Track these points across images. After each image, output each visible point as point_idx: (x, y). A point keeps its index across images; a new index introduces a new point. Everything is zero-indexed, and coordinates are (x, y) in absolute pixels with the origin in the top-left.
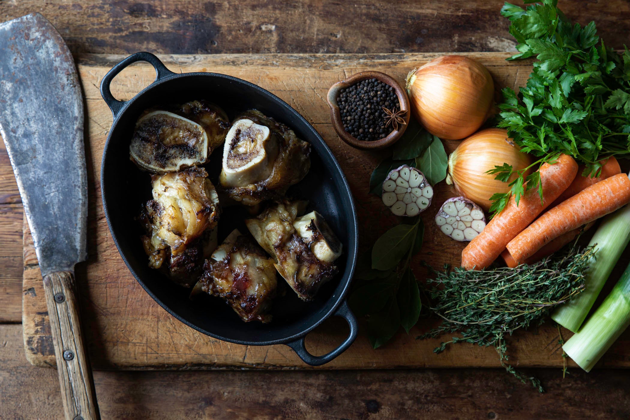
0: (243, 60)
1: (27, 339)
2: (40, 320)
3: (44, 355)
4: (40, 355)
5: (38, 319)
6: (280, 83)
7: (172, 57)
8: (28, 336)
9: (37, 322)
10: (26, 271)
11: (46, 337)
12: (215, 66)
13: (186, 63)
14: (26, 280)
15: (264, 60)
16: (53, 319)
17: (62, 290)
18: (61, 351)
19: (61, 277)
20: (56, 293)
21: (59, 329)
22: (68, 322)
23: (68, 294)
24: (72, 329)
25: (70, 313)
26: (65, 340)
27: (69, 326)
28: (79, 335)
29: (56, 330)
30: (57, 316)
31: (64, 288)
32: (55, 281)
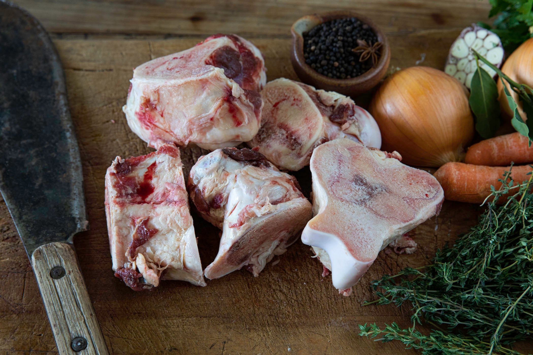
16: (50, 300)
17: (60, 262)
18: (67, 340)
19: (57, 247)
20: (51, 267)
21: (60, 311)
22: (73, 300)
23: (69, 265)
24: (80, 309)
25: (75, 289)
26: (72, 324)
27: (75, 305)
28: (91, 315)
29: (56, 313)
30: (56, 295)
31: (62, 259)
32: (49, 252)
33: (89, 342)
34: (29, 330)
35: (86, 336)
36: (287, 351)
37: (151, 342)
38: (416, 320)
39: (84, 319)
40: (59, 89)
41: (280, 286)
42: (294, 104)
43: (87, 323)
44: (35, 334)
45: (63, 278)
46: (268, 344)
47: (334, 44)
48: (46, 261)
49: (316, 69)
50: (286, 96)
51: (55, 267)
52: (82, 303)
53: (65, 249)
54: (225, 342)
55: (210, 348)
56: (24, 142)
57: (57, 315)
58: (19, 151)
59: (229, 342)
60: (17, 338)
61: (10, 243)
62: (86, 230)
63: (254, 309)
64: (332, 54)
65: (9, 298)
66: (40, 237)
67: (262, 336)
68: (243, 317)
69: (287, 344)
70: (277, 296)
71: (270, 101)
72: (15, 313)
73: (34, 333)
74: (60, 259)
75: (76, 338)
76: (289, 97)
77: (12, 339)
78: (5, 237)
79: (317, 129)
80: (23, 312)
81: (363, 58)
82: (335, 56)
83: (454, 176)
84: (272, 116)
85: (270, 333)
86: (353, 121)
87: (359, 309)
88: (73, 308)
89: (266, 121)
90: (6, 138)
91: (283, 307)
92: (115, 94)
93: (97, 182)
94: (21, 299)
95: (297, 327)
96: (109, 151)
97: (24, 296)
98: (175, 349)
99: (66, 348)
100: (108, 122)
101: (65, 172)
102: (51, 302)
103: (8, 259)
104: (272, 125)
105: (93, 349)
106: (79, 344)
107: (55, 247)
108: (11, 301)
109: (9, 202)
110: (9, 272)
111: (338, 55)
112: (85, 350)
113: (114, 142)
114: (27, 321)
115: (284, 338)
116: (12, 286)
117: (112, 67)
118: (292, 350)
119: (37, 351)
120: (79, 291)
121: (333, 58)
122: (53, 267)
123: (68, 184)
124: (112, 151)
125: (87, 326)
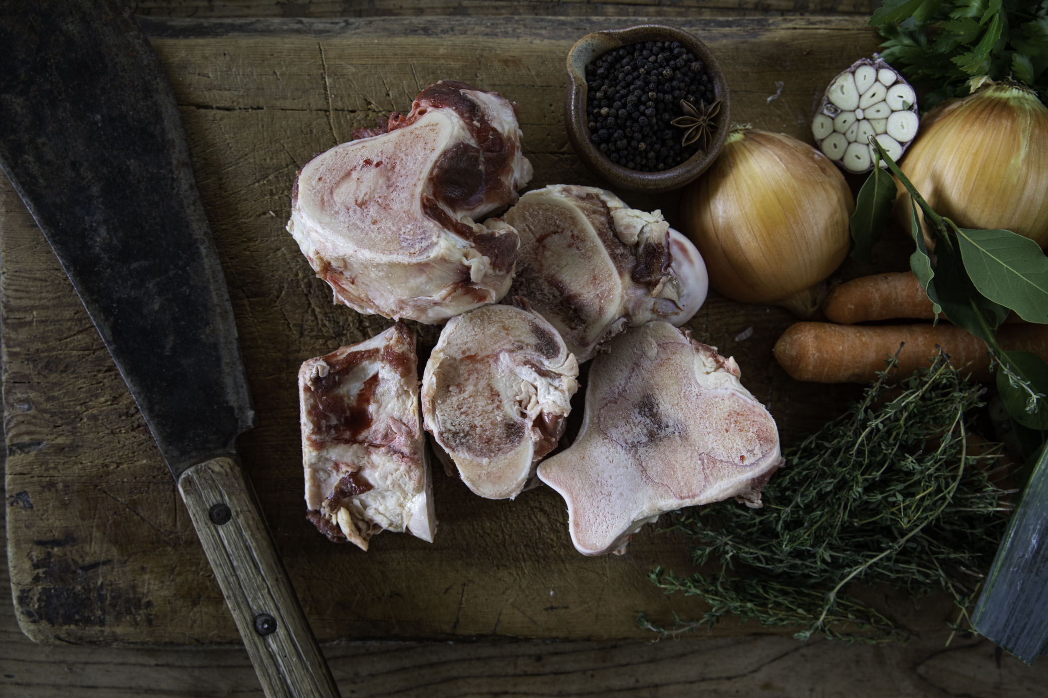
0: (446, 26)
1: (18, 593)
2: (42, 556)
3: (53, 625)
4: (44, 624)
5: (37, 554)
6: (523, 72)
7: (301, 22)
8: (20, 587)
9: (35, 559)
10: (11, 458)
11: (56, 590)
12: (389, 36)
13: (328, 31)
14: (10, 477)
15: (487, 27)
16: (216, 559)
17: (222, 496)
18: (248, 619)
19: (213, 472)
20: (210, 505)
21: (232, 576)
22: (248, 558)
23: (236, 502)
24: (260, 571)
25: (249, 541)
26: (251, 596)
27: (253, 567)
28: (277, 580)
29: (227, 579)
30: (223, 551)
31: (224, 492)
32: (203, 481)
33: (279, 623)
34: (194, 569)
35: (273, 613)
36: (549, 595)
37: (364, 584)
38: (728, 564)
39: (268, 588)
40: (177, 155)
41: (540, 502)
42: (573, 244)
43: (272, 593)
44: (202, 575)
45: (229, 523)
46: (524, 586)
47: (642, 108)
48: (200, 496)
49: (608, 154)
50: (558, 226)
51: (215, 506)
52: (261, 563)
53: (226, 471)
54: (464, 585)
55: (445, 593)
56: (135, 265)
57: (229, 583)
58: (129, 283)
59: (470, 585)
60: (179, 580)
61: (143, 435)
62: (253, 427)
63: (504, 536)
64: (636, 127)
65: (158, 522)
66: (186, 444)
67: (515, 575)
68: (488, 549)
69: (549, 585)
70: (536, 518)
71: (530, 230)
72: (170, 545)
73: (201, 573)
74: (220, 492)
75: (260, 615)
76: (563, 229)
77: (172, 581)
78: (135, 425)
79: (612, 300)
80: (180, 544)
81: (688, 139)
82: (641, 130)
83: (811, 359)
84: (536, 259)
85: (526, 571)
86: (670, 277)
87: (649, 534)
88: (250, 571)
89: (526, 265)
90: (105, 257)
91: (545, 534)
92: (271, 159)
93: (259, 328)
94: (175, 525)
95: (563, 562)
96: (273, 271)
97: (178, 519)
98: (397, 595)
99: (248, 631)
100: (264, 213)
101: (208, 324)
102: (218, 562)
103: (145, 461)
104: (536, 275)
105: (286, 632)
106: (266, 626)
107: (210, 471)
108: (161, 527)
109: (129, 380)
110: (150, 483)
111: (647, 130)
112: (275, 634)
113: (279, 253)
114: (188, 557)
115: (545, 578)
116: (158, 504)
117: (261, 101)
118: (555, 594)
119: (208, 597)
120: (254, 544)
121: (638, 136)
122: (211, 505)
123: (215, 346)
124: (277, 270)
125: (273, 598)
